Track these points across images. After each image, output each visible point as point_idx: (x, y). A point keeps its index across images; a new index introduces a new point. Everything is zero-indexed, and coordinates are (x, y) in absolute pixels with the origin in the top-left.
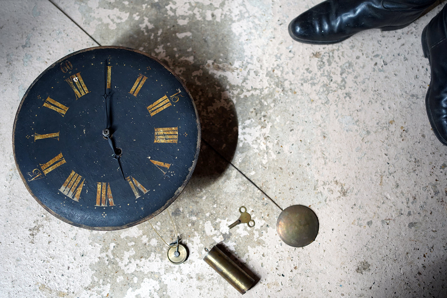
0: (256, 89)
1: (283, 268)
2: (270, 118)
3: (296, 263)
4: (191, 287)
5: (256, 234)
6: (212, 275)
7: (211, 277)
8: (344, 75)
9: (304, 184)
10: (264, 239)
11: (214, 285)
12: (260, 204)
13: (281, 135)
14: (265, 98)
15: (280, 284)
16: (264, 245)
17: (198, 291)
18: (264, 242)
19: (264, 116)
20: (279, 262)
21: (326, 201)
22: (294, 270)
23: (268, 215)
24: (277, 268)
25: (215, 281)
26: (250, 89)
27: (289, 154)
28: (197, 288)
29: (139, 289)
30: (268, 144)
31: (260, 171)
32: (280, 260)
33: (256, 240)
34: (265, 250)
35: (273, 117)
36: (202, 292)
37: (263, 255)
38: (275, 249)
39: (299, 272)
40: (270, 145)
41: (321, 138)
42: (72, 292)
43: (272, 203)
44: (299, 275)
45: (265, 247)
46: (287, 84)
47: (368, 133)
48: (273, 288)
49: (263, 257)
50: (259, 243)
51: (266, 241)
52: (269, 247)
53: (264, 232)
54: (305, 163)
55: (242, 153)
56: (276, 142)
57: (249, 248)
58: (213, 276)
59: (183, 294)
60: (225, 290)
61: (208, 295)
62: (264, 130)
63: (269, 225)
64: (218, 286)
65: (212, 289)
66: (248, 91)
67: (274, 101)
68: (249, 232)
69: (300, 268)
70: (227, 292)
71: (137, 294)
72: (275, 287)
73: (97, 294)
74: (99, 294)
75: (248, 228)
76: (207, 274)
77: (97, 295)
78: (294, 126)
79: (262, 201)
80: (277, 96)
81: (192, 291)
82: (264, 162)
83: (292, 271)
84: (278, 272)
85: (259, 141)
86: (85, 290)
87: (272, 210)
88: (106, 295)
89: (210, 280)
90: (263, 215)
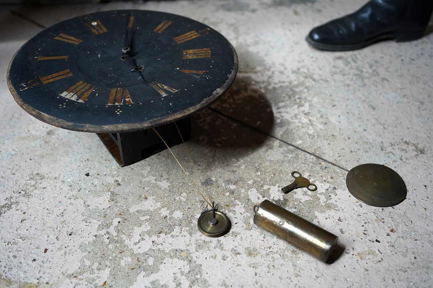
0: (284, 82)
1: (374, 232)
2: (306, 99)
3: (392, 225)
4: (238, 265)
5: (323, 199)
6: (270, 248)
7: (269, 250)
8: (374, 68)
9: (367, 146)
10: (335, 203)
11: (276, 261)
12: (318, 168)
13: (323, 110)
14: (297, 86)
15: (377, 252)
16: (337, 209)
17: (252, 271)
18: (336, 206)
19: (299, 98)
20: (366, 226)
21: (401, 159)
22: (391, 233)
23: (332, 178)
24: (366, 232)
25: (277, 256)
26: (277, 82)
27: (338, 124)
28: (250, 266)
29: (156, 273)
30: (311, 118)
31: (308, 140)
32: (365, 223)
33: (324, 204)
34: (341, 214)
35: (309, 98)
36: (258, 271)
37: (340, 220)
38: (353, 212)
39: (400, 234)
40: (313, 119)
41: (370, 109)
42: (45, 282)
43: (332, 166)
44: (401, 239)
45: (339, 210)
46: (316, 77)
47: (422, 103)
48: (369, 259)
49: (340, 222)
50: (329, 207)
51: (339, 204)
52: (345, 210)
53: (333, 196)
54: (361, 130)
55: (281, 127)
56: (319, 115)
57: (317, 213)
58: (271, 250)
59: (229, 276)
60: (295, 266)
61: (269, 274)
62: (302, 109)
63: (336, 187)
64: (282, 261)
65: (274, 266)
66: (275, 84)
67: (307, 88)
68: (311, 196)
69: (400, 231)
70: (298, 269)
71: (154, 280)
72: (371, 256)
73: (86, 283)
74: (91, 283)
75: (309, 192)
76: (263, 247)
77: (87, 285)
78: (336, 103)
79: (320, 166)
80: (308, 84)
81: (242, 271)
82: (311, 132)
83: (388, 235)
84: (368, 238)
85: (299, 117)
86: (68, 279)
87: (336, 173)
88: (102, 284)
89: (267, 255)
90: (324, 178)
